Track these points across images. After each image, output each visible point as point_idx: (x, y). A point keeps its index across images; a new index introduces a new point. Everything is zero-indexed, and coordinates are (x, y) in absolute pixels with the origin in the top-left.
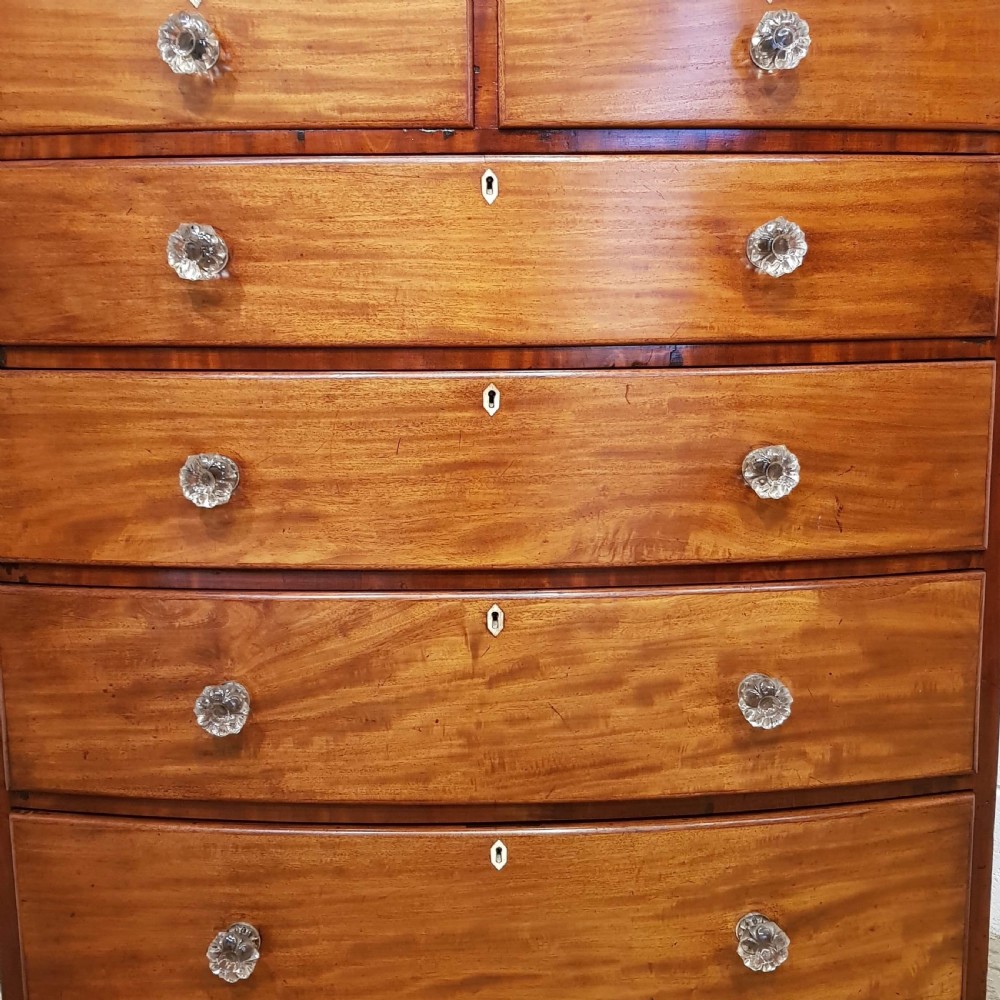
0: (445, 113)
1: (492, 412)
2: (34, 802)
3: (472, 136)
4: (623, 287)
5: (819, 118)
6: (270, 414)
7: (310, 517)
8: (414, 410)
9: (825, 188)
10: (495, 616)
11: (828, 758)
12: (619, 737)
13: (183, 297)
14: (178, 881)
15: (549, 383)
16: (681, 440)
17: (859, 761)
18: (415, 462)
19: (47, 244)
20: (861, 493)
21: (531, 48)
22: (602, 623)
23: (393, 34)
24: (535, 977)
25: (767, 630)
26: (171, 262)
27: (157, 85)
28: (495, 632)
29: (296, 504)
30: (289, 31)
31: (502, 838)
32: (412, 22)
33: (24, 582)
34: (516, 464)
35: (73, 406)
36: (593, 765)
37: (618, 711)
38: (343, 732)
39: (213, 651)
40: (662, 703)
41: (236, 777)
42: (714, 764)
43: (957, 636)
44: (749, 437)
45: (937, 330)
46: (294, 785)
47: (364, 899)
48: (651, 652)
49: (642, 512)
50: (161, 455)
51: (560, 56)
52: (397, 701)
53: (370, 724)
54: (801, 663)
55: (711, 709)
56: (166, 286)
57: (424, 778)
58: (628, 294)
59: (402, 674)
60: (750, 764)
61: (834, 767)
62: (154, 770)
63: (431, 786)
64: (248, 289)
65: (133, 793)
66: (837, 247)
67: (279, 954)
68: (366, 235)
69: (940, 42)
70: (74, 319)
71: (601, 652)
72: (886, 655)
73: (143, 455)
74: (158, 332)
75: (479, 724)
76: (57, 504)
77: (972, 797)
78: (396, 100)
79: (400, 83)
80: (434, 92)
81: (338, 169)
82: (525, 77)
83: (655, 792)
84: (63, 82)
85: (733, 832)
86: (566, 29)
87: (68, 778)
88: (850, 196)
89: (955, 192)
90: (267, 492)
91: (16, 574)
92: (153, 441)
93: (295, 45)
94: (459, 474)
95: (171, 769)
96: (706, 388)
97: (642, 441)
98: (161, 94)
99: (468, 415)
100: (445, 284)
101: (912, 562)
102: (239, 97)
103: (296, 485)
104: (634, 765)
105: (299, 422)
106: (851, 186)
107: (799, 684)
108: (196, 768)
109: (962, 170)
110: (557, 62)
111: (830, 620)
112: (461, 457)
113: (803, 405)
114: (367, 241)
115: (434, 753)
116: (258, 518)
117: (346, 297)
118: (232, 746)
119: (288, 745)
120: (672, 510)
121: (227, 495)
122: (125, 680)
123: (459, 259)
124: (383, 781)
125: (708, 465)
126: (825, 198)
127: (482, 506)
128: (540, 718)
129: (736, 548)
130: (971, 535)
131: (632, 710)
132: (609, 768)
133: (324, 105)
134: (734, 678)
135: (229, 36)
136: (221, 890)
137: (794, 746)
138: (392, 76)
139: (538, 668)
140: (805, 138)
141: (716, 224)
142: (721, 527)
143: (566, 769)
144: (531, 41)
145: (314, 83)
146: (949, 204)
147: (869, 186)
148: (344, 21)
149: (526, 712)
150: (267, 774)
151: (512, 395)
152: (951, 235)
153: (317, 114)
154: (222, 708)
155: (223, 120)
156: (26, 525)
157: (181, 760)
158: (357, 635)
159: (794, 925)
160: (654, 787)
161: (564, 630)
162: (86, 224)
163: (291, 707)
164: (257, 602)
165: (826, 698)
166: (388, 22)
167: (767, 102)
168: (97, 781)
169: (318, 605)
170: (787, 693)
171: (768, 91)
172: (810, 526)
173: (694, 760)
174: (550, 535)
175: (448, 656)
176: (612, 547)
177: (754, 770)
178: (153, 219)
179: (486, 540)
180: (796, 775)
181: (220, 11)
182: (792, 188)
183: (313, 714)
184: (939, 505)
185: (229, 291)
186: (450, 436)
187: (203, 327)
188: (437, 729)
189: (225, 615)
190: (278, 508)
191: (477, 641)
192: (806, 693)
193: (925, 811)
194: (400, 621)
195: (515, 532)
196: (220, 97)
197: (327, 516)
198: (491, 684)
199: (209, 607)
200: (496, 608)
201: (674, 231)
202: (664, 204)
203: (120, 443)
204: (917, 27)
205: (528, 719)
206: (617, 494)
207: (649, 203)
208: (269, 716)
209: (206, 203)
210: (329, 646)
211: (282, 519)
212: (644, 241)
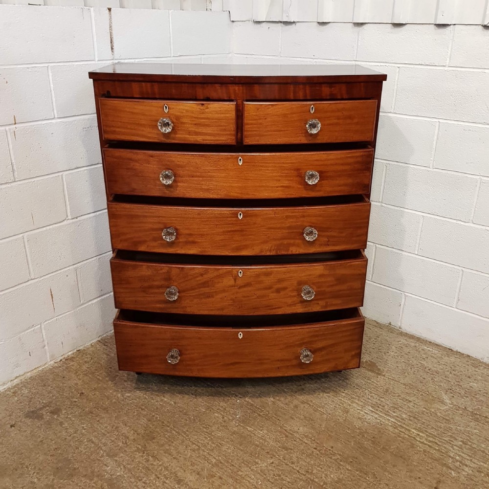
0: (229, 141)
1: (240, 218)
4: (274, 185)
5: (324, 141)
6: (184, 218)
7: (194, 242)
8: (220, 218)
9: (325, 160)
10: (240, 272)
11: (324, 304)
12: (271, 300)
14: (158, 339)
15: (254, 211)
16: (288, 225)
17: (333, 305)
18: (221, 230)
20: (334, 237)
21: (251, 126)
22: (267, 274)
24: (249, 362)
25: (310, 275)
28: (240, 276)
29: (191, 239)
30: (190, 120)
31: (241, 332)
32: (221, 119)
34: (246, 231)
37: (271, 295)
38: (202, 298)
39: (169, 279)
40: (282, 293)
41: (175, 308)
42: (295, 307)
44: (305, 224)
48: (280, 281)
49: (278, 242)
50: (156, 226)
51: (259, 128)
52: (215, 292)
53: (208, 297)
54: (319, 282)
55: (295, 294)
57: (222, 309)
58: (274, 187)
59: (217, 286)
60: (304, 306)
61: (326, 306)
62: (154, 305)
63: (224, 311)
64: (179, 184)
66: (328, 174)
68: (209, 172)
69: (355, 121)
70: (135, 189)
71: (268, 281)
73: (151, 226)
74: (156, 193)
76: (128, 236)
78: (217, 138)
79: (218, 134)
81: (202, 156)
82: (250, 133)
84: (132, 129)
85: (300, 330)
86: (260, 121)
87: (131, 306)
88: (332, 162)
89: (359, 159)
90: (183, 236)
92: (154, 223)
93: (191, 124)
94: (232, 233)
95: (158, 305)
96: (296, 212)
97: (279, 226)
98: (157, 134)
99: (234, 219)
100: (229, 184)
102: (177, 136)
103: (190, 235)
104: (275, 307)
105: (191, 220)
106: (333, 159)
107: (317, 287)
109: (362, 154)
110: (258, 130)
111: (326, 272)
112: (232, 229)
113: (320, 216)
114: (209, 174)
115: (225, 304)
116: (181, 242)
117: (203, 187)
120: (285, 242)
122: (146, 284)
123: (232, 178)
124: (212, 310)
125: (295, 231)
126: (326, 162)
127: (237, 241)
128: (251, 296)
129: (302, 251)
131: (275, 294)
132: (269, 308)
133: (200, 139)
134: (301, 287)
135: (175, 121)
136: (169, 341)
137: (316, 302)
138: (216, 132)
139: (251, 284)
141: (298, 170)
142: (298, 246)
143: (258, 308)
144: (251, 124)
145: (197, 134)
146: (358, 162)
147: (337, 159)
148: (204, 118)
149: (248, 295)
151: (245, 214)
152: (358, 170)
153: (197, 141)
155: (173, 141)
156: (121, 241)
157: (160, 304)
158: (205, 276)
160: (280, 312)
161: (258, 276)
162: (137, 166)
163: (189, 292)
164: (179, 268)
165: (324, 290)
166: (215, 119)
167: (310, 138)
168: (139, 308)
169: (195, 269)
171: (310, 135)
172: (321, 245)
173: (290, 305)
174: (254, 248)
175: (228, 281)
176: (270, 251)
177: (305, 308)
178: (155, 166)
179: (238, 249)
180: (316, 308)
181: (172, 114)
182: (317, 160)
183: (194, 294)
184: (354, 239)
186: (229, 224)
187: (168, 193)
189: (172, 270)
190: (186, 240)
191: (236, 278)
192: (319, 289)
193: (351, 324)
194: (216, 274)
195: (246, 247)
196: (173, 135)
197: (198, 242)
198: (239, 288)
199: (167, 268)
200: (240, 271)
201: (286, 172)
202: (285, 165)
203: (145, 223)
204: (350, 117)
205: (248, 296)
206: (272, 238)
207: (280, 165)
208: (183, 294)
209: (169, 163)
210: (198, 279)
211: (187, 243)
212: (279, 174)
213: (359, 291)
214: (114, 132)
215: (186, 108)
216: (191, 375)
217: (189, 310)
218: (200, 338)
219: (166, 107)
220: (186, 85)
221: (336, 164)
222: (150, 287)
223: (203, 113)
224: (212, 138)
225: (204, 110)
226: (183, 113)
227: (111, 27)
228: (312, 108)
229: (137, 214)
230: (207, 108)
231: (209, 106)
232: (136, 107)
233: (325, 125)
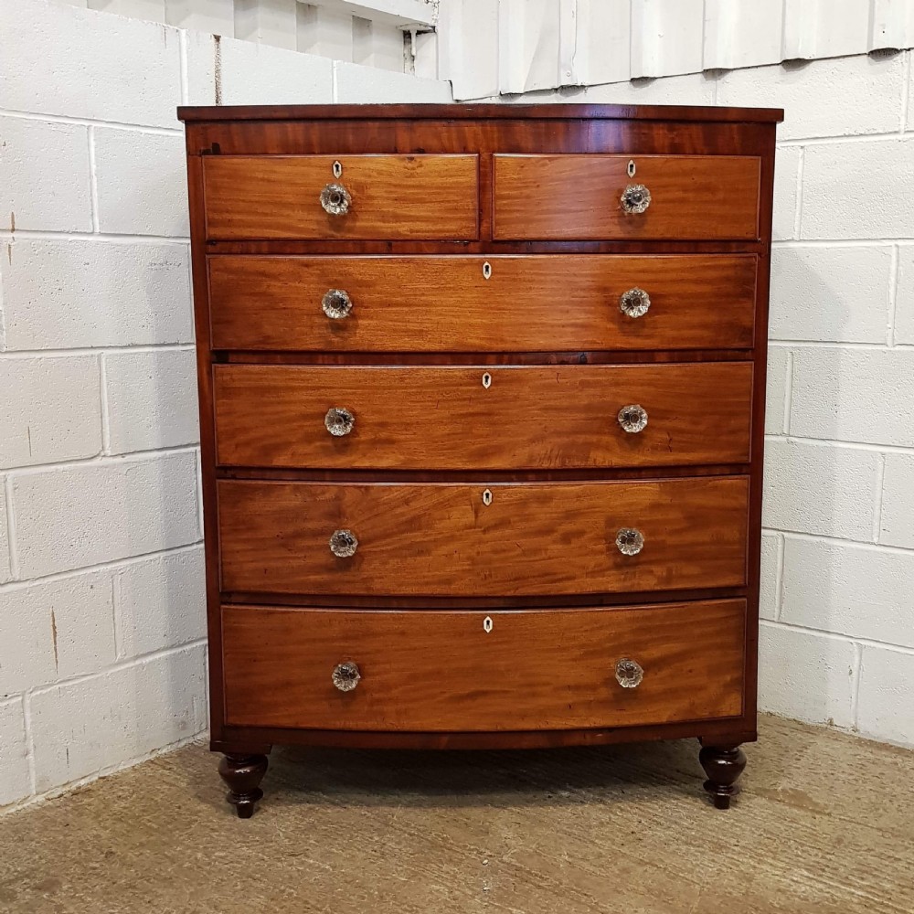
0: (464, 233)
1: (487, 386)
2: (234, 599)
3: (478, 244)
4: (556, 322)
5: (657, 236)
6: (370, 387)
7: (390, 442)
8: (446, 385)
9: (660, 272)
10: (487, 495)
11: (664, 574)
12: (552, 561)
13: (326, 326)
14: (314, 640)
16: (586, 402)
17: (682, 577)
18: (446, 413)
19: (255, 298)
20: (681, 432)
21: (509, 201)
22: (544, 499)
23: (439, 193)
24: (507, 692)
25: (632, 504)
26: (324, 308)
27: (316, 217)
28: (487, 504)
29: (383, 435)
30: (386, 192)
31: (490, 615)
32: (449, 188)
33: (234, 477)
34: (500, 414)
35: (266, 383)
36: (539, 576)
37: (552, 547)
38: (406, 557)
39: (337, 515)
40: (575, 543)
41: (348, 582)
42: (604, 576)
43: (735, 509)
44: (622, 401)
45: (721, 345)
46: (379, 587)
47: (415, 649)
48: (570, 515)
49: (566, 440)
50: (311, 409)
51: (523, 205)
52: (435, 541)
53: (420, 553)
54: (649, 522)
55: (602, 546)
56: (317, 320)
57: (448, 582)
58: (558, 326)
59: (439, 525)
60: (623, 577)
61: (668, 579)
62: (303, 578)
63: (452, 587)
64: (360, 322)
65: (291, 591)
66: (667, 301)
67: (368, 679)
68: (423, 295)
69: (720, 196)
70: (268, 337)
71: (543, 515)
72: (696, 519)
73: (303, 409)
74: (312, 344)
75: (478, 553)
76: (252, 434)
77: (745, 599)
78: (439, 227)
79: (441, 218)
80: (459, 223)
81: (409, 261)
82: (506, 216)
83: (571, 591)
84: (266, 215)
85: (614, 614)
86: (526, 192)
87: (254, 584)
88: (674, 276)
89: (730, 273)
90: (367, 428)
91: (230, 473)
92: (308, 401)
93: (388, 199)
94: (470, 419)
95: (312, 577)
96: (600, 375)
97: (565, 403)
98: (318, 222)
99: (474, 388)
100: (463, 320)
101: (709, 468)
102: (358, 224)
103: (383, 425)
104: (560, 576)
105: (386, 392)
106: (673, 270)
107: (648, 534)
108: (325, 577)
109: (733, 261)
110: (522, 208)
111: (665, 499)
112: (471, 410)
113: (650, 384)
114: (423, 298)
115: (454, 568)
116: (363, 442)
117: (410, 326)
118: (346, 564)
119: (376, 564)
120: (581, 439)
121: (349, 429)
122: (290, 529)
123: (471, 307)
124: (427, 584)
125: (600, 415)
126: (661, 276)
127: (481, 436)
128: (510, 551)
129: (615, 460)
130: (742, 455)
131: (560, 546)
132: (547, 578)
133: (404, 228)
134: (613, 530)
135: (354, 193)
136: (337, 644)
137: (646, 567)
138: (437, 214)
139: (510, 523)
140: (650, 246)
141: (604, 289)
142: (607, 448)
143: (524, 578)
144: (509, 197)
145: (397, 218)
146: (728, 279)
147: (683, 270)
148: (413, 187)
149: (503, 547)
150: (364, 580)
151: (497, 378)
152: (728, 295)
153: (399, 234)
154: (344, 542)
155: (350, 236)
156: (237, 446)
157: (318, 573)
158: (414, 505)
159: (649, 666)
160: (571, 588)
161: (523, 503)
162: (276, 287)
163: (378, 543)
164: (361, 487)
165: (664, 541)
166: (437, 188)
167: (630, 228)
168: (272, 585)
169: (393, 489)
170: (641, 536)
171: (630, 223)
172: (654, 448)
173: (593, 574)
174: (517, 452)
175: (461, 516)
176: (550, 458)
177: (625, 580)
178: (312, 286)
179: (483, 454)
180: (648, 583)
181: (350, 181)
182: (643, 271)
183: (389, 548)
184: (724, 438)
185: (351, 323)
186: (465, 399)
187: (336, 341)
188: (456, 555)
189: (345, 494)
190: (373, 437)
191: (478, 508)
192: (652, 538)
193: (718, 606)
194: (436, 498)
195: (498, 451)
196: (349, 224)
197: (399, 441)
198: (484, 532)
199: (336, 490)
200: (488, 491)
201: (582, 294)
202: (577, 279)
203: (290, 402)
204: (708, 188)
205: (504, 551)
206: (552, 430)
207: (569, 279)
208: (367, 548)
209: (340, 278)
210: (399, 511)
211: (375, 443)
212: (567, 298)
213: (736, 547)
214: (229, 223)
215: (379, 167)
216: (382, 727)
217: (378, 586)
218: (403, 633)
219: (337, 166)
220: (377, 124)
221: (682, 280)
222: (299, 535)
223: (412, 176)
224: (431, 227)
225: (413, 169)
226: (370, 176)
227: (217, 71)
228: (632, 166)
229: (272, 383)
230: (421, 166)
231: (424, 162)
232: (277, 168)
233: (658, 202)
